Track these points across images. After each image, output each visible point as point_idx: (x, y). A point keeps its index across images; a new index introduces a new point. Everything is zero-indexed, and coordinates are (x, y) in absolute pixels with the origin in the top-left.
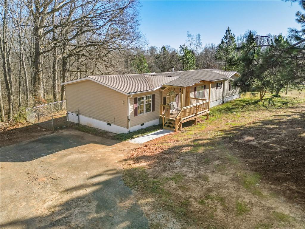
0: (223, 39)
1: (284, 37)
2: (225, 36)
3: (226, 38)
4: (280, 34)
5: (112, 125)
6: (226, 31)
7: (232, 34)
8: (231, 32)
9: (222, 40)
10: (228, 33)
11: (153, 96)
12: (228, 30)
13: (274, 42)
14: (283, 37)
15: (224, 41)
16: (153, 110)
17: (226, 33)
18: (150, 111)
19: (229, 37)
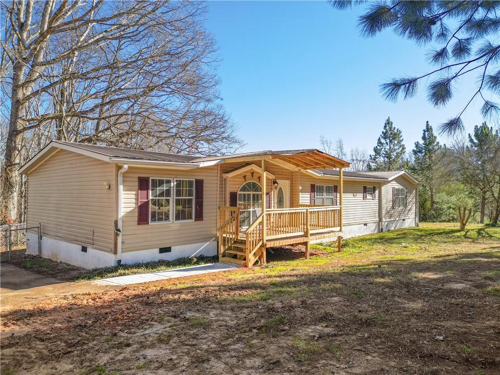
0: (381, 137)
1: (491, 127)
2: (383, 132)
3: (385, 135)
4: (483, 124)
5: (89, 249)
6: (384, 125)
7: (394, 128)
8: (393, 126)
9: (379, 139)
10: (387, 128)
11: (200, 184)
12: (388, 123)
13: (473, 138)
14: (490, 129)
15: (383, 141)
16: (199, 217)
17: (385, 127)
18: (191, 218)
19: (391, 134)
